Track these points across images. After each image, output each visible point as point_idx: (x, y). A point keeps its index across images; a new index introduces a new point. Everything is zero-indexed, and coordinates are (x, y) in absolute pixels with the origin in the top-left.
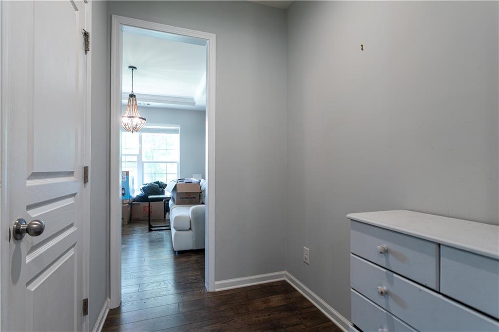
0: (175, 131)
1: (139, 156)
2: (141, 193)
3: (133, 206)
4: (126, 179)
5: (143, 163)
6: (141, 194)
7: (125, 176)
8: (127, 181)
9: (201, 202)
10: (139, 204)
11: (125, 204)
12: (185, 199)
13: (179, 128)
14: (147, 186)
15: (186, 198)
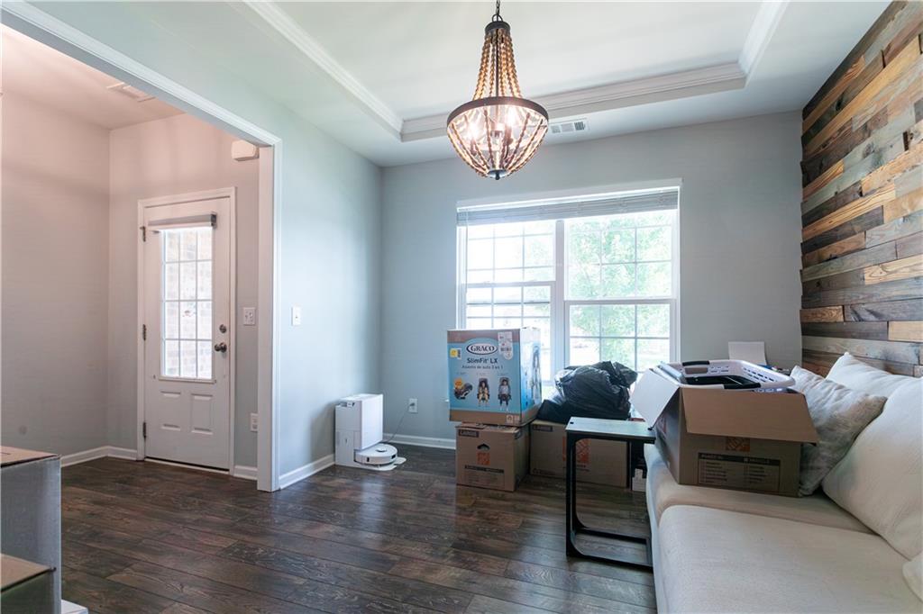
0: (664, 201)
1: (557, 286)
2: (557, 393)
3: (533, 432)
4: (512, 352)
5: (566, 305)
6: (557, 398)
7: (511, 345)
8: (513, 358)
9: (810, 485)
10: (551, 427)
11: (509, 426)
12: (725, 465)
13: (678, 188)
14: (573, 373)
15: (726, 458)
